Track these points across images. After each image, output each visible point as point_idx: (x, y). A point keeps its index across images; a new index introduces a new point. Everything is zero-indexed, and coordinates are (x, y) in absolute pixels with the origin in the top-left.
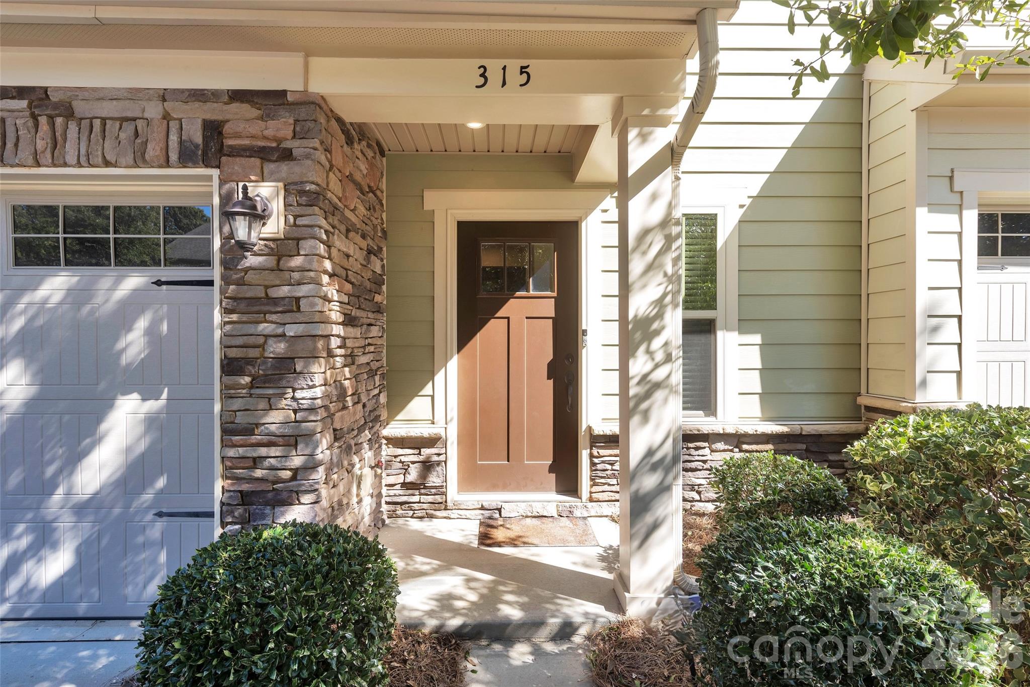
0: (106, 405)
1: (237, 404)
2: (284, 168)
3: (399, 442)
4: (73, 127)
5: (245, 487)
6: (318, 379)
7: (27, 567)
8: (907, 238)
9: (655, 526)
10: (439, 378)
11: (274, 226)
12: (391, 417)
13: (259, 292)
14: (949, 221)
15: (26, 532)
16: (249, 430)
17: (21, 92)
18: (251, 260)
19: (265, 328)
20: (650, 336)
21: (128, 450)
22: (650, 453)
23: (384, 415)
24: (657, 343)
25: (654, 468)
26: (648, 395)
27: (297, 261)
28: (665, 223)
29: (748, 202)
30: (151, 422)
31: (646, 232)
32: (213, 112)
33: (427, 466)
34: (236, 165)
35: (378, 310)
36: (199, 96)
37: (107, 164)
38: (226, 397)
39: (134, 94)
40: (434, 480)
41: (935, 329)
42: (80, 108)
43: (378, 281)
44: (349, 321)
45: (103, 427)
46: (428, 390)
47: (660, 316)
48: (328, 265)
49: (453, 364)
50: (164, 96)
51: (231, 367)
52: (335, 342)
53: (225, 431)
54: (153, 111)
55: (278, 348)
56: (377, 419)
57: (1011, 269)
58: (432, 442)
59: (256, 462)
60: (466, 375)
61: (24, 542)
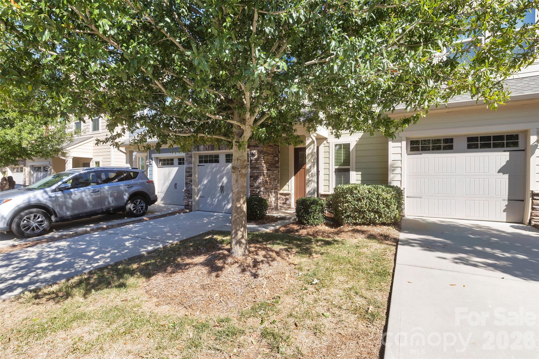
2: (258, 148)
3: (282, 194)
5: (253, 194)
6: (261, 179)
7: (226, 206)
10: (290, 181)
11: (256, 157)
12: (281, 189)
13: (254, 166)
14: (399, 144)
15: (227, 201)
16: (253, 186)
18: (253, 162)
19: (255, 171)
22: (309, 192)
23: (279, 188)
25: (310, 194)
27: (258, 162)
29: (358, 140)
33: (287, 199)
34: (251, 148)
35: (277, 167)
38: (250, 181)
40: (288, 202)
41: (393, 170)
43: (277, 162)
44: (268, 170)
46: (287, 184)
48: (263, 162)
49: (293, 178)
51: (251, 177)
52: (265, 173)
53: (250, 186)
55: (256, 174)
56: (277, 189)
57: (423, 155)
58: (288, 194)
59: (254, 190)
60: (296, 181)
61: (226, 203)
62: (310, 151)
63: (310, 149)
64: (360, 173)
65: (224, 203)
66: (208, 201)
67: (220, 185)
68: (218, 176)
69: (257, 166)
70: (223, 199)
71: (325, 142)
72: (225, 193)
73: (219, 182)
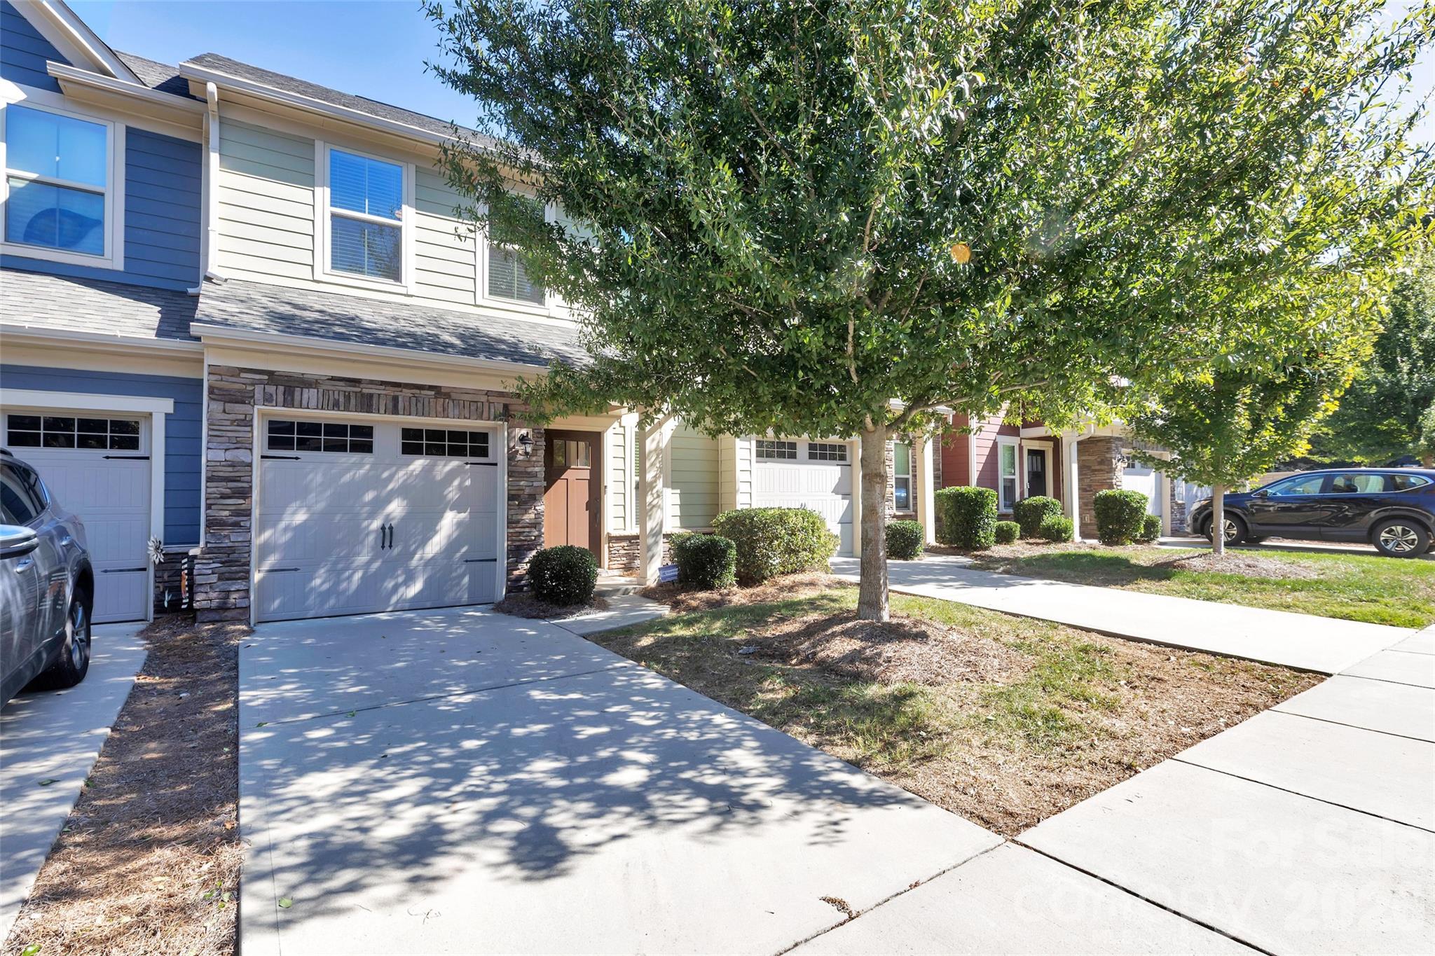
0: (440, 516)
1: (512, 512)
2: (532, 424)
4: (451, 403)
5: (518, 543)
6: (543, 502)
7: (402, 590)
8: (733, 449)
9: (653, 556)
13: (522, 470)
14: (746, 444)
15: (403, 573)
16: (518, 522)
17: (431, 388)
18: (520, 457)
20: (652, 489)
21: (449, 536)
22: (652, 530)
24: (655, 491)
26: (651, 509)
27: (535, 459)
28: (656, 450)
30: (460, 524)
31: (650, 452)
32: (506, 400)
36: (501, 394)
37: (465, 418)
38: (509, 509)
39: (476, 392)
42: (454, 396)
45: (438, 528)
47: (655, 481)
50: (488, 393)
51: (511, 497)
53: (508, 522)
54: (484, 399)
59: (521, 534)
61: (400, 579)
62: (653, 446)
63: (653, 440)
64: (678, 491)
65: (390, 584)
66: (318, 581)
67: (376, 524)
68: (369, 496)
69: (529, 470)
70: (389, 569)
71: (616, 424)
72: (396, 551)
73: (372, 515)
